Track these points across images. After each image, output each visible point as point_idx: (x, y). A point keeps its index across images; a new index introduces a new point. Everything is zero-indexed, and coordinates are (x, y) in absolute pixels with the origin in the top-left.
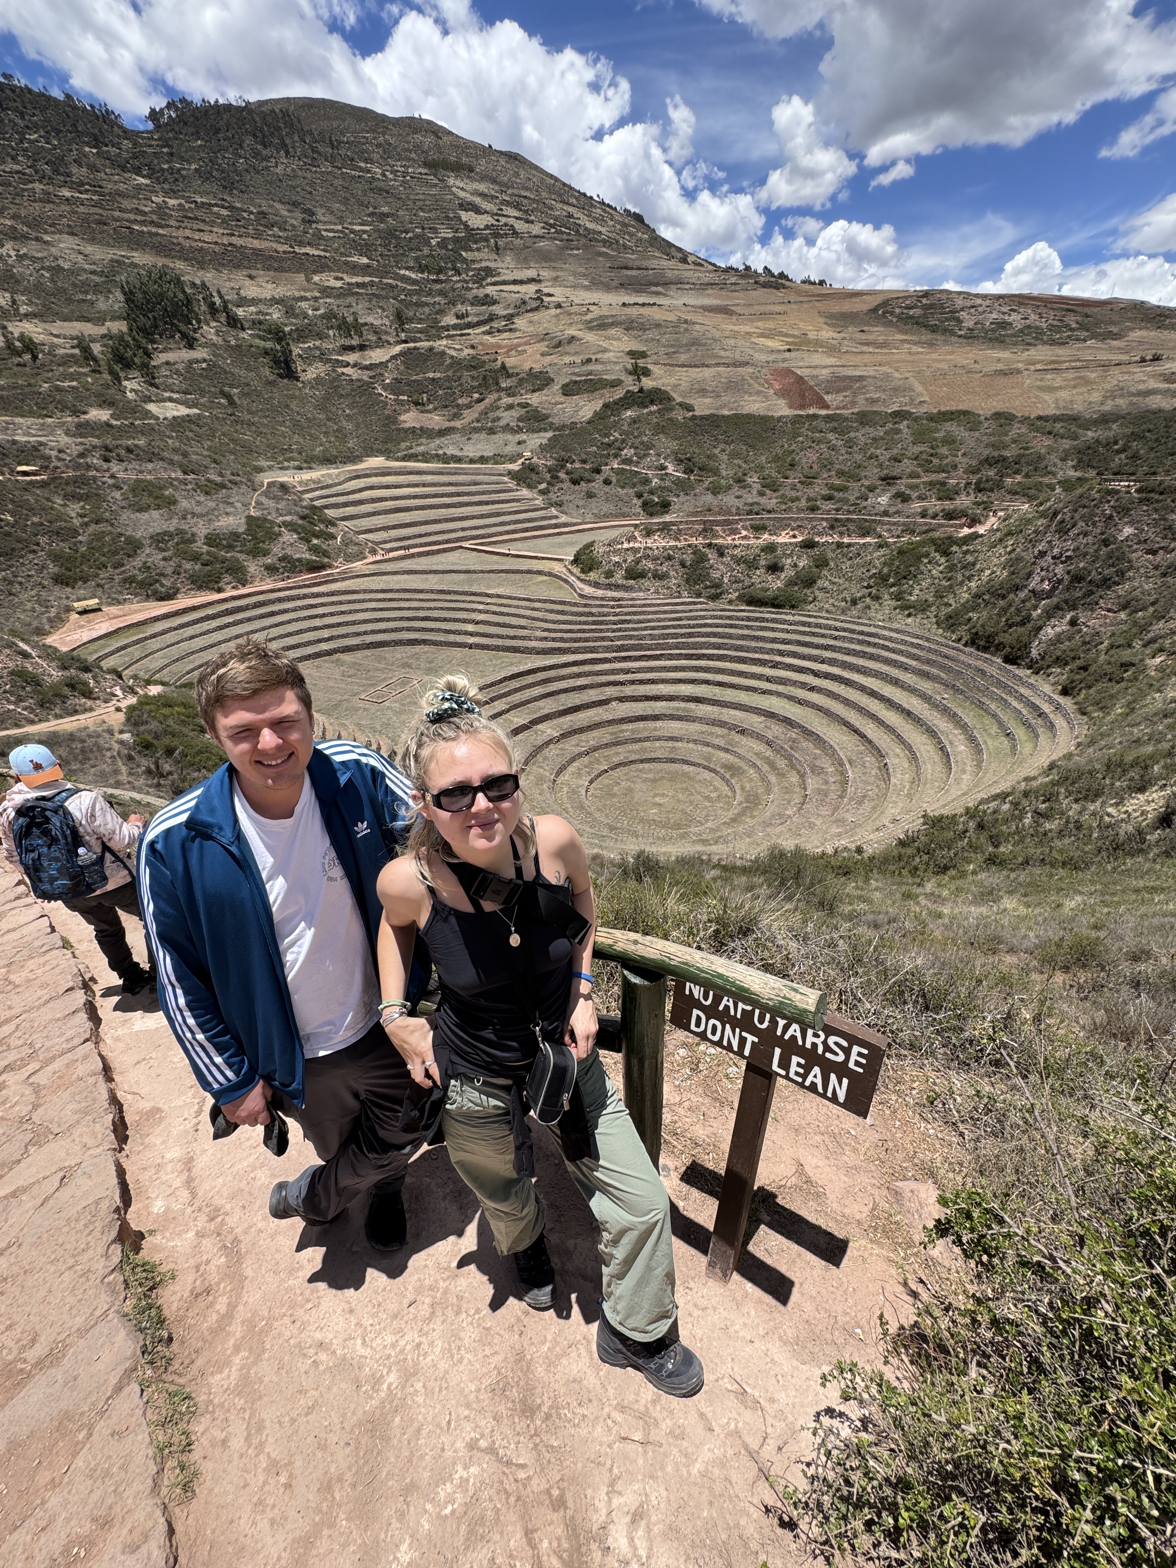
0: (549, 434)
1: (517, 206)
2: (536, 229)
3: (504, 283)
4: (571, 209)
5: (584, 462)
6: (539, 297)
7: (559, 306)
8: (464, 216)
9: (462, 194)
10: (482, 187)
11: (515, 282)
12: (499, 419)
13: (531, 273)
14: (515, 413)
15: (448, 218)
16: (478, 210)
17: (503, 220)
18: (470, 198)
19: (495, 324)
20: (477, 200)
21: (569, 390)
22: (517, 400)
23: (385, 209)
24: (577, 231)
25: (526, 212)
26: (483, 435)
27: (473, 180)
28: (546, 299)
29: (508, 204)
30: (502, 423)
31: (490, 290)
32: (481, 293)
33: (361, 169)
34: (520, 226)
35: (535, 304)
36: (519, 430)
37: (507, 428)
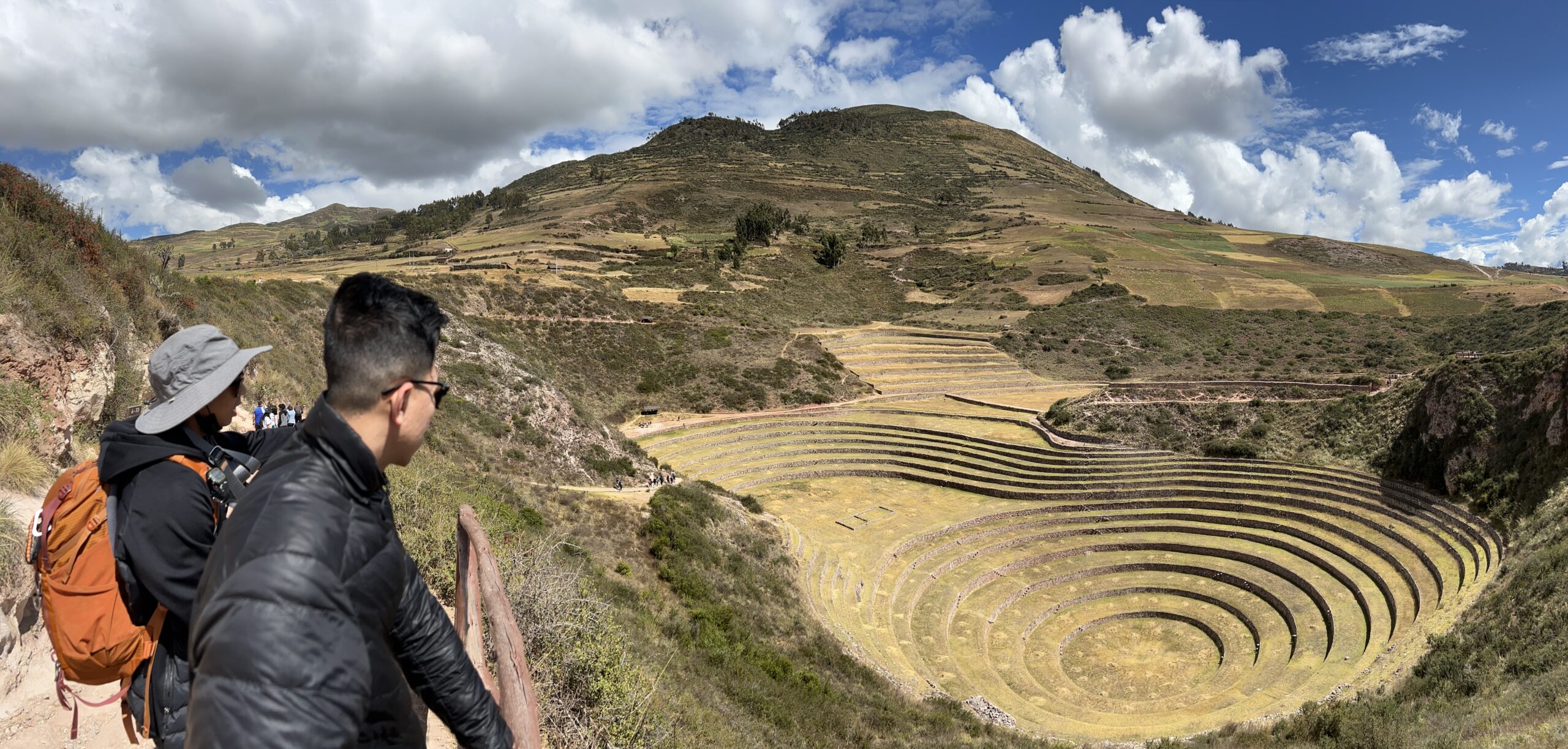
0: (1027, 312)
1: (1009, 161)
2: (1022, 174)
3: (997, 207)
4: (1047, 164)
5: (1054, 334)
6: (1022, 217)
7: (1037, 223)
8: (971, 166)
9: (971, 153)
10: (985, 149)
11: (1004, 207)
12: (986, 299)
13: (1017, 202)
14: (1000, 295)
15: (959, 167)
16: (981, 162)
17: (999, 169)
18: (975, 155)
19: (988, 234)
20: (981, 156)
21: (1043, 281)
22: (1000, 286)
23: (917, 162)
24: (1052, 178)
25: (1015, 164)
26: (971, 310)
27: (980, 145)
28: (1028, 219)
29: (1003, 159)
30: (988, 302)
31: (987, 212)
32: (979, 213)
33: (905, 141)
34: (1010, 172)
35: (1019, 221)
36: (1002, 308)
37: (992, 306)
